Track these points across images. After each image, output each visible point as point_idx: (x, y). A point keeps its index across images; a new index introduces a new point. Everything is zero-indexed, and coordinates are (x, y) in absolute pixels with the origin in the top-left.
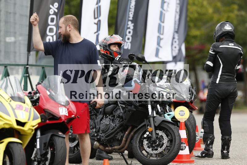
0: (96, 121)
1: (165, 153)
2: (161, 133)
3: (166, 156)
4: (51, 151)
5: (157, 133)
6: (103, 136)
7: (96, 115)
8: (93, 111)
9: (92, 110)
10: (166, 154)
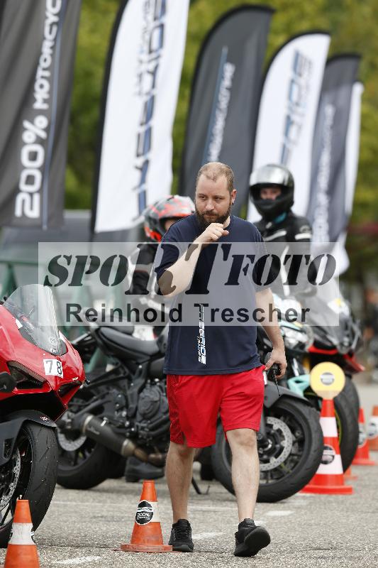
0: (129, 392)
1: (286, 469)
2: (277, 424)
3: (288, 477)
4: (22, 458)
5: (269, 422)
6: (143, 428)
7: (130, 380)
8: (123, 368)
9: (121, 367)
10: (288, 472)
